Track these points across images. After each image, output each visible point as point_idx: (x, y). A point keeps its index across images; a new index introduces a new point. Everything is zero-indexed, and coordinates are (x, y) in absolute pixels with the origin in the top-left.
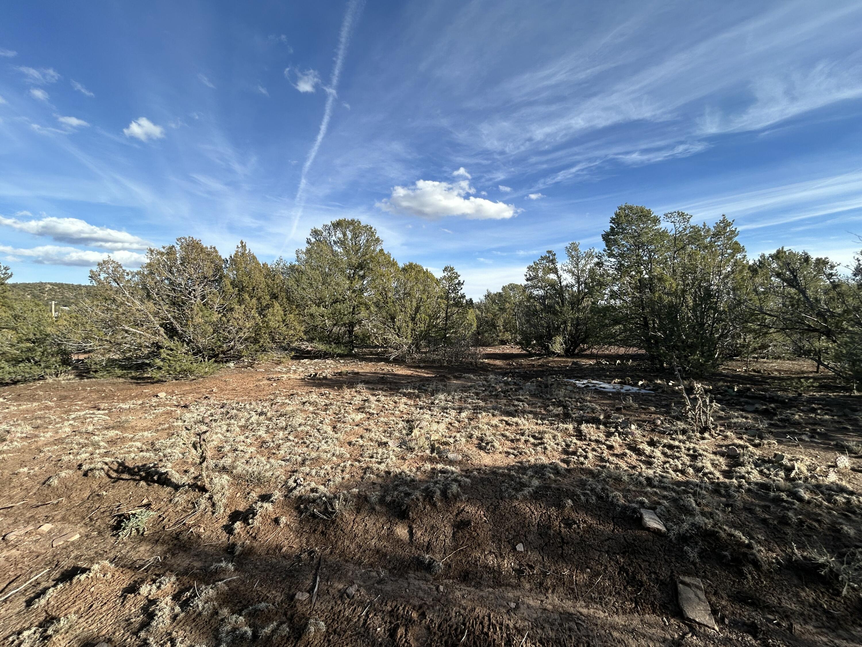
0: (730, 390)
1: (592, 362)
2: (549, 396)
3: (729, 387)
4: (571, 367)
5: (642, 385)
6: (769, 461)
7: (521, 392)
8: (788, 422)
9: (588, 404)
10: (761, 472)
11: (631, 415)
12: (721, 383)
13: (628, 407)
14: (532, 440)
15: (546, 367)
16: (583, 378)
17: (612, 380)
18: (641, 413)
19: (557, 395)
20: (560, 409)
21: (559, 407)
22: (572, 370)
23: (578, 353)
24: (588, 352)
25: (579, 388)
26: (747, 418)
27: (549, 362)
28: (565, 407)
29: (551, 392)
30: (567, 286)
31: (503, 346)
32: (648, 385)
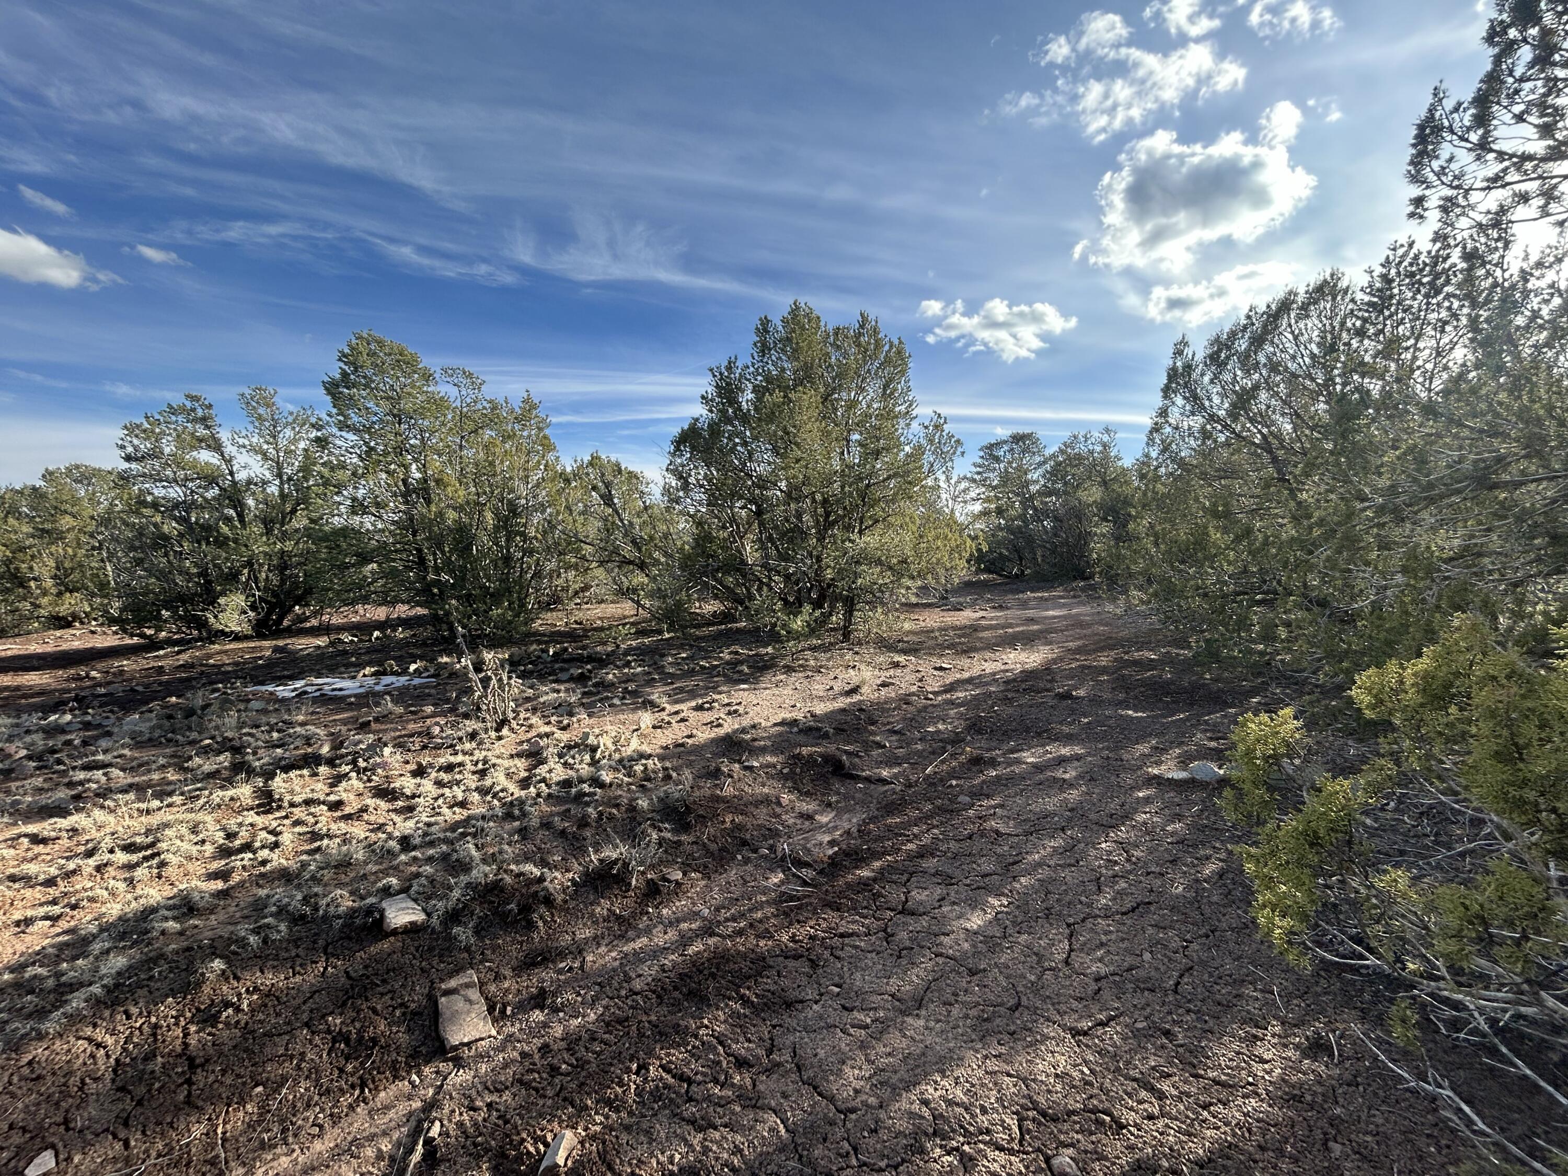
0: (545, 655)
1: (322, 641)
2: (194, 735)
3: (543, 651)
4: (269, 658)
5: (415, 670)
6: (577, 745)
7: (104, 743)
8: (604, 685)
9: (298, 729)
10: (565, 764)
11: (385, 731)
12: (534, 647)
13: (383, 717)
14: (121, 857)
15: (199, 669)
16: (293, 678)
17: (358, 672)
18: (408, 721)
19: (217, 728)
20: (221, 758)
21: (219, 753)
22: (271, 664)
23: (289, 626)
24: (314, 622)
25: (283, 700)
26: (558, 691)
27: (210, 656)
28: (237, 750)
29: (200, 725)
30: (249, 482)
31: (58, 633)
32: (426, 669)
